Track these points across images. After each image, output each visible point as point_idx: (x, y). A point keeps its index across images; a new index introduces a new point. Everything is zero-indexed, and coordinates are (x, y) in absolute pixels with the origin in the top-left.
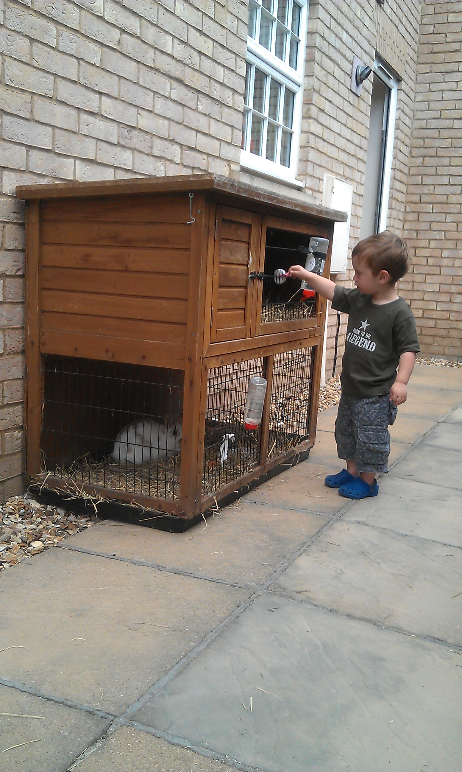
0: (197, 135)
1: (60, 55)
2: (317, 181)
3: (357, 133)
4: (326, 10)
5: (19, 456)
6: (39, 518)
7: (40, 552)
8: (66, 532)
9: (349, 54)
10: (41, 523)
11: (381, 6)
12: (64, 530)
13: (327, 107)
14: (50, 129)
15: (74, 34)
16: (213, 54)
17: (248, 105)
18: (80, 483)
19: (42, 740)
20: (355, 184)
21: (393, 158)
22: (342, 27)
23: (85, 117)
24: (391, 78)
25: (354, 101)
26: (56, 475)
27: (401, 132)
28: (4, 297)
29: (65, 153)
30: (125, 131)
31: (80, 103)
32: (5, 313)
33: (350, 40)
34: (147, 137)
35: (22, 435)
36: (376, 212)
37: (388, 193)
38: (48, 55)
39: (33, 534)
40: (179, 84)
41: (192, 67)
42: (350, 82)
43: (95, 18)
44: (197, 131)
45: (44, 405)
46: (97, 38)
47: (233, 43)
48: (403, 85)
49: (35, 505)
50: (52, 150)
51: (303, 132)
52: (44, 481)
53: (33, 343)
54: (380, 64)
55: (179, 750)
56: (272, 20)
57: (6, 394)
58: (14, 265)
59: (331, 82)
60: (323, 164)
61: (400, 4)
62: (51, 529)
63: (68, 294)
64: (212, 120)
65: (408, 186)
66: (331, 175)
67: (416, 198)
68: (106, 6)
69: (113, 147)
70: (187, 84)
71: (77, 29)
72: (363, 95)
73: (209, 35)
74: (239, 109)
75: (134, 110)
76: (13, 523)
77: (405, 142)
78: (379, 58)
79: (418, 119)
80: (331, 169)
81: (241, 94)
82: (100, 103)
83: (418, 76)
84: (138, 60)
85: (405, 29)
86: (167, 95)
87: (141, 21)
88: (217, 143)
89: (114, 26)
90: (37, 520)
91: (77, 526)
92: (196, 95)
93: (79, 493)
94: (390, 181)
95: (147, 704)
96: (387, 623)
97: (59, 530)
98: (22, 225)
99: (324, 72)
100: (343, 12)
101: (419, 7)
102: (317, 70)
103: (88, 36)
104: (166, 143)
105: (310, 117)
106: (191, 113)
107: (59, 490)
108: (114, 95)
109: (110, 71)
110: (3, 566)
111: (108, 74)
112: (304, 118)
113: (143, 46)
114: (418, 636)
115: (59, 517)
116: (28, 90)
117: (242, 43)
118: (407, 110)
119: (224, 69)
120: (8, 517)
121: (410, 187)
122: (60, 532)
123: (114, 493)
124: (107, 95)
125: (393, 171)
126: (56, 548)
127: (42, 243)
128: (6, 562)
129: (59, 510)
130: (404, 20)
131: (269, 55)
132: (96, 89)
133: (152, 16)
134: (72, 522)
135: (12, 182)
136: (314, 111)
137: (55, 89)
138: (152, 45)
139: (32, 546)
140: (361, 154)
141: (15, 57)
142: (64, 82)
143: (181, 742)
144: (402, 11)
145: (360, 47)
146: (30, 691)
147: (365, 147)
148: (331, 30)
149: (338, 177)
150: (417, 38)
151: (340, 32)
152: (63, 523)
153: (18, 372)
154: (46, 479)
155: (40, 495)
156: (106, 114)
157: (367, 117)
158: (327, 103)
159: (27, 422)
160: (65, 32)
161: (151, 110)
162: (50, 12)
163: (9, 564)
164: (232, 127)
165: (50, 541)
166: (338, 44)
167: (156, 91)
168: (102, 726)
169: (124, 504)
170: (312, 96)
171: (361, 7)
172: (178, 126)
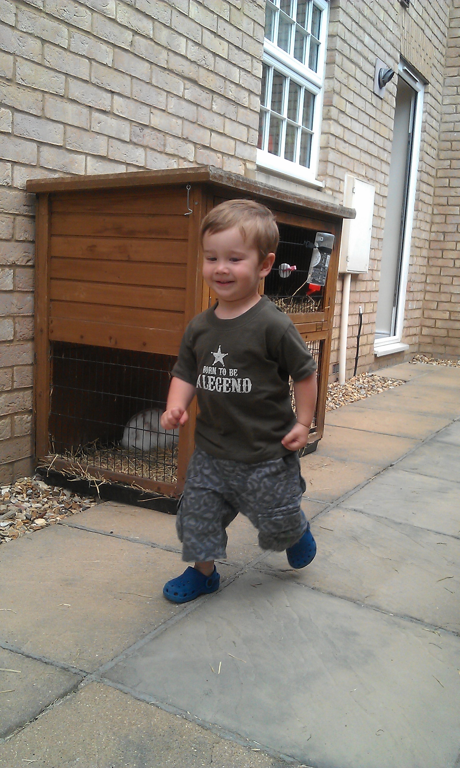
0: (211, 134)
1: (71, 56)
2: (338, 181)
3: (380, 135)
4: (347, 13)
5: (29, 438)
6: (45, 498)
7: (42, 528)
8: (70, 511)
9: (371, 57)
10: (47, 503)
11: (405, 9)
12: (68, 509)
13: (349, 109)
14: (62, 126)
15: (85, 35)
16: (228, 55)
17: (266, 106)
18: (85, 465)
19: (16, 691)
20: (378, 185)
21: (420, 161)
22: (364, 30)
23: (96, 115)
24: (417, 81)
25: (377, 103)
26: (63, 458)
27: (427, 135)
28: (14, 286)
29: (76, 150)
30: (137, 130)
31: (92, 101)
32: (15, 301)
33: (373, 42)
34: (160, 135)
35: (31, 418)
36: (402, 214)
37: (415, 194)
38: (60, 55)
39: (37, 512)
40: (192, 85)
41: (206, 69)
42: (373, 85)
43: (107, 20)
44: (212, 130)
45: (52, 390)
46: (109, 40)
47: (250, 46)
48: (430, 88)
49: (43, 486)
50: (64, 146)
51: (323, 133)
52: (52, 463)
53: (42, 331)
54: (405, 67)
55: (143, 705)
56: (291, 23)
57: (15, 379)
58: (24, 256)
59: (353, 84)
60: (344, 165)
61: (426, 8)
62: (55, 508)
63: (76, 283)
64: (227, 120)
65: (436, 189)
66: (352, 176)
67: (443, 201)
68: (119, 8)
69: (125, 145)
70: (201, 84)
71: (89, 31)
72: (387, 98)
73: (224, 37)
74: (255, 110)
75: (146, 109)
76: (20, 502)
77: (432, 145)
78: (404, 60)
79: (446, 122)
80: (352, 170)
81: (257, 95)
82: (112, 102)
83: (446, 80)
84: (151, 61)
85: (432, 33)
86: (180, 94)
87: (154, 23)
88: (232, 142)
89: (126, 27)
90: (43, 500)
91: (80, 506)
92: (210, 95)
93: (84, 475)
94: (417, 184)
95: (120, 664)
96: (366, 603)
97: (62, 509)
98: (33, 217)
99: (345, 75)
100: (365, 15)
101: (447, 11)
102: (337, 72)
103: (100, 37)
104: (180, 142)
105: (330, 119)
106: (206, 113)
107: (66, 472)
108: (126, 94)
109: (122, 71)
110: (4, 540)
111: (120, 74)
112: (324, 119)
113: (156, 47)
114: (396, 615)
115: (65, 498)
116: (39, 88)
117: (258, 45)
118: (434, 113)
119: (240, 70)
120: (15, 497)
121: (437, 189)
122: (63, 511)
123: (117, 475)
124: (119, 94)
125: (419, 173)
126: (58, 525)
127: (51, 235)
128: (8, 536)
129: (65, 492)
130: (431, 23)
131: (288, 57)
132: (108, 89)
133: (166, 18)
134: (77, 502)
135: (23, 176)
136: (334, 112)
137: (66, 88)
138: (165, 46)
139: (35, 523)
140: (385, 156)
141: (26, 57)
142: (75, 81)
143: (147, 698)
144: (428, 14)
145: (384, 50)
146: (12, 648)
147: (389, 149)
148: (353, 33)
149: (360, 178)
150: (444, 41)
151: (363, 36)
152: (68, 503)
153: (28, 358)
154: (53, 461)
155: (47, 476)
156: (118, 112)
157: (391, 119)
158: (348, 105)
159: (36, 406)
160: (76, 34)
161: (164, 109)
162: (62, 14)
163: (11, 538)
164: (248, 127)
165: (53, 518)
166: (360, 47)
167: (169, 91)
168: (74, 682)
169: (125, 486)
170: (332, 98)
171: (385, 10)
172: (191, 125)
